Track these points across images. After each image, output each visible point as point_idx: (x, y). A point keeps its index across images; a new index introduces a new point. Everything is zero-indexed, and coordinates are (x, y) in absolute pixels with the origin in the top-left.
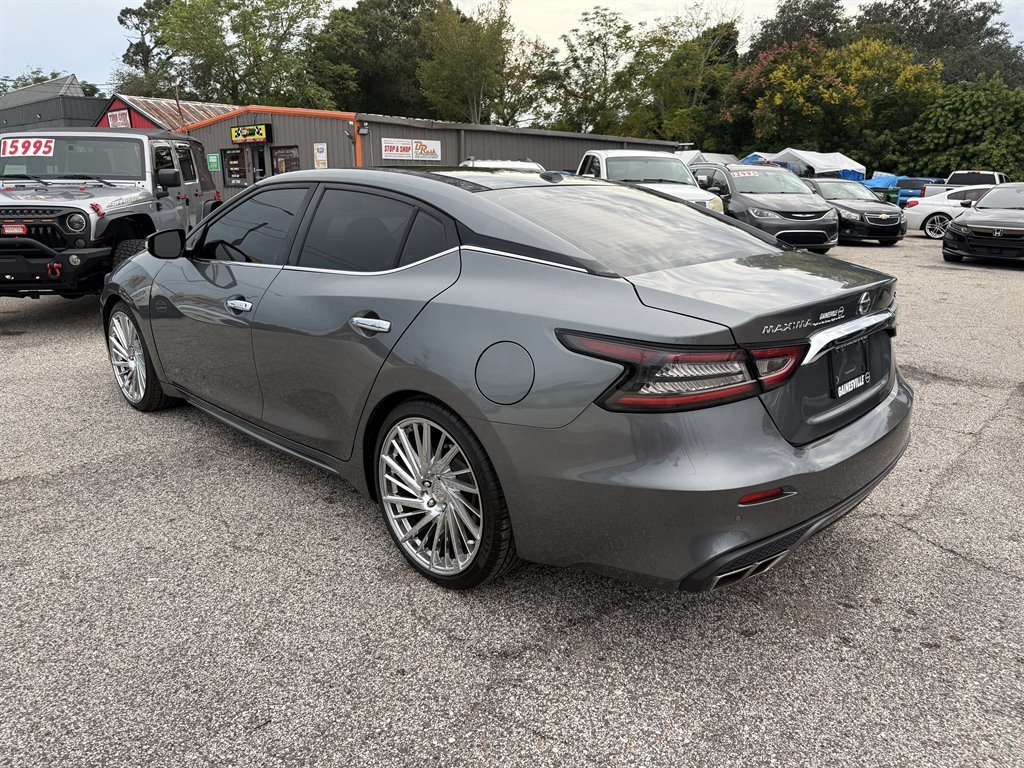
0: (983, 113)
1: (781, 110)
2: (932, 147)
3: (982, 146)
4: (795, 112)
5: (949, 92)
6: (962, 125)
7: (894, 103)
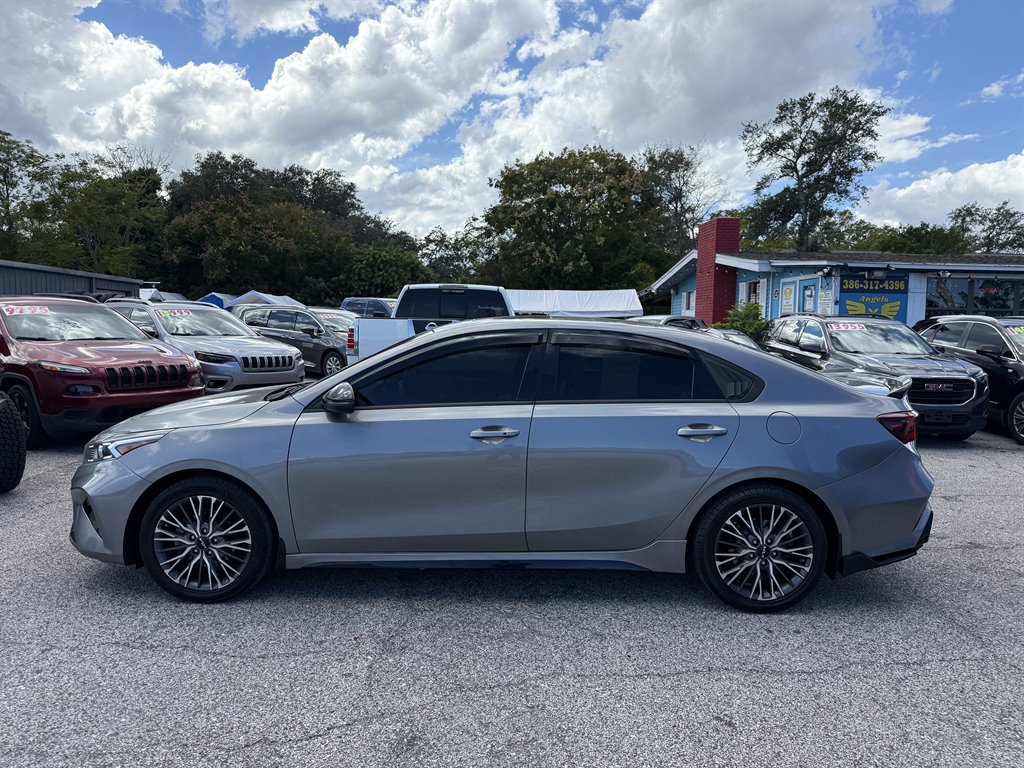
1: (228, 253)
5: (363, 251)
7: (322, 257)
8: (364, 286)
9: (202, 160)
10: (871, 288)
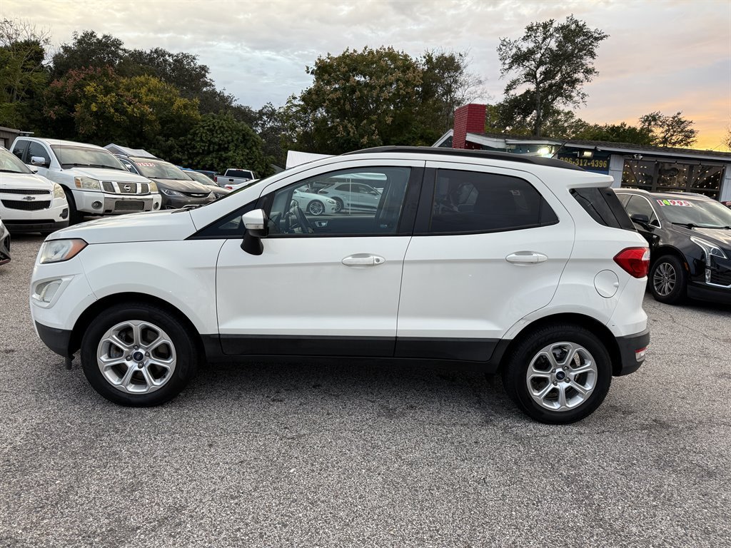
0: (227, 134)
1: (95, 114)
2: (201, 151)
3: (230, 154)
4: (108, 117)
5: (205, 119)
6: (217, 140)
7: (173, 121)
8: (204, 146)
9: (79, 37)
10: (581, 165)
